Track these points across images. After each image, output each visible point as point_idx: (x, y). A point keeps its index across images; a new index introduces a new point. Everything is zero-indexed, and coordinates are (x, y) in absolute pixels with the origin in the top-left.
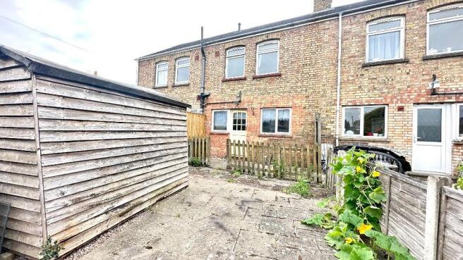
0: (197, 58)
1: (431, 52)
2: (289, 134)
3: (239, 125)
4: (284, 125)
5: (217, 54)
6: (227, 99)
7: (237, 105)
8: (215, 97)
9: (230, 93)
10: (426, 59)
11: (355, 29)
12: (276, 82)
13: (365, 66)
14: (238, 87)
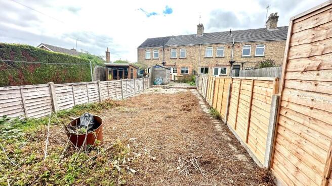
0: (161, 51)
1: (217, 56)
2: (188, 74)
3: (175, 71)
4: (187, 72)
5: (168, 50)
6: (171, 64)
7: (175, 66)
8: (167, 63)
9: (172, 62)
10: (216, 58)
11: (203, 48)
12: (185, 61)
13: (205, 58)
14: (174, 61)
